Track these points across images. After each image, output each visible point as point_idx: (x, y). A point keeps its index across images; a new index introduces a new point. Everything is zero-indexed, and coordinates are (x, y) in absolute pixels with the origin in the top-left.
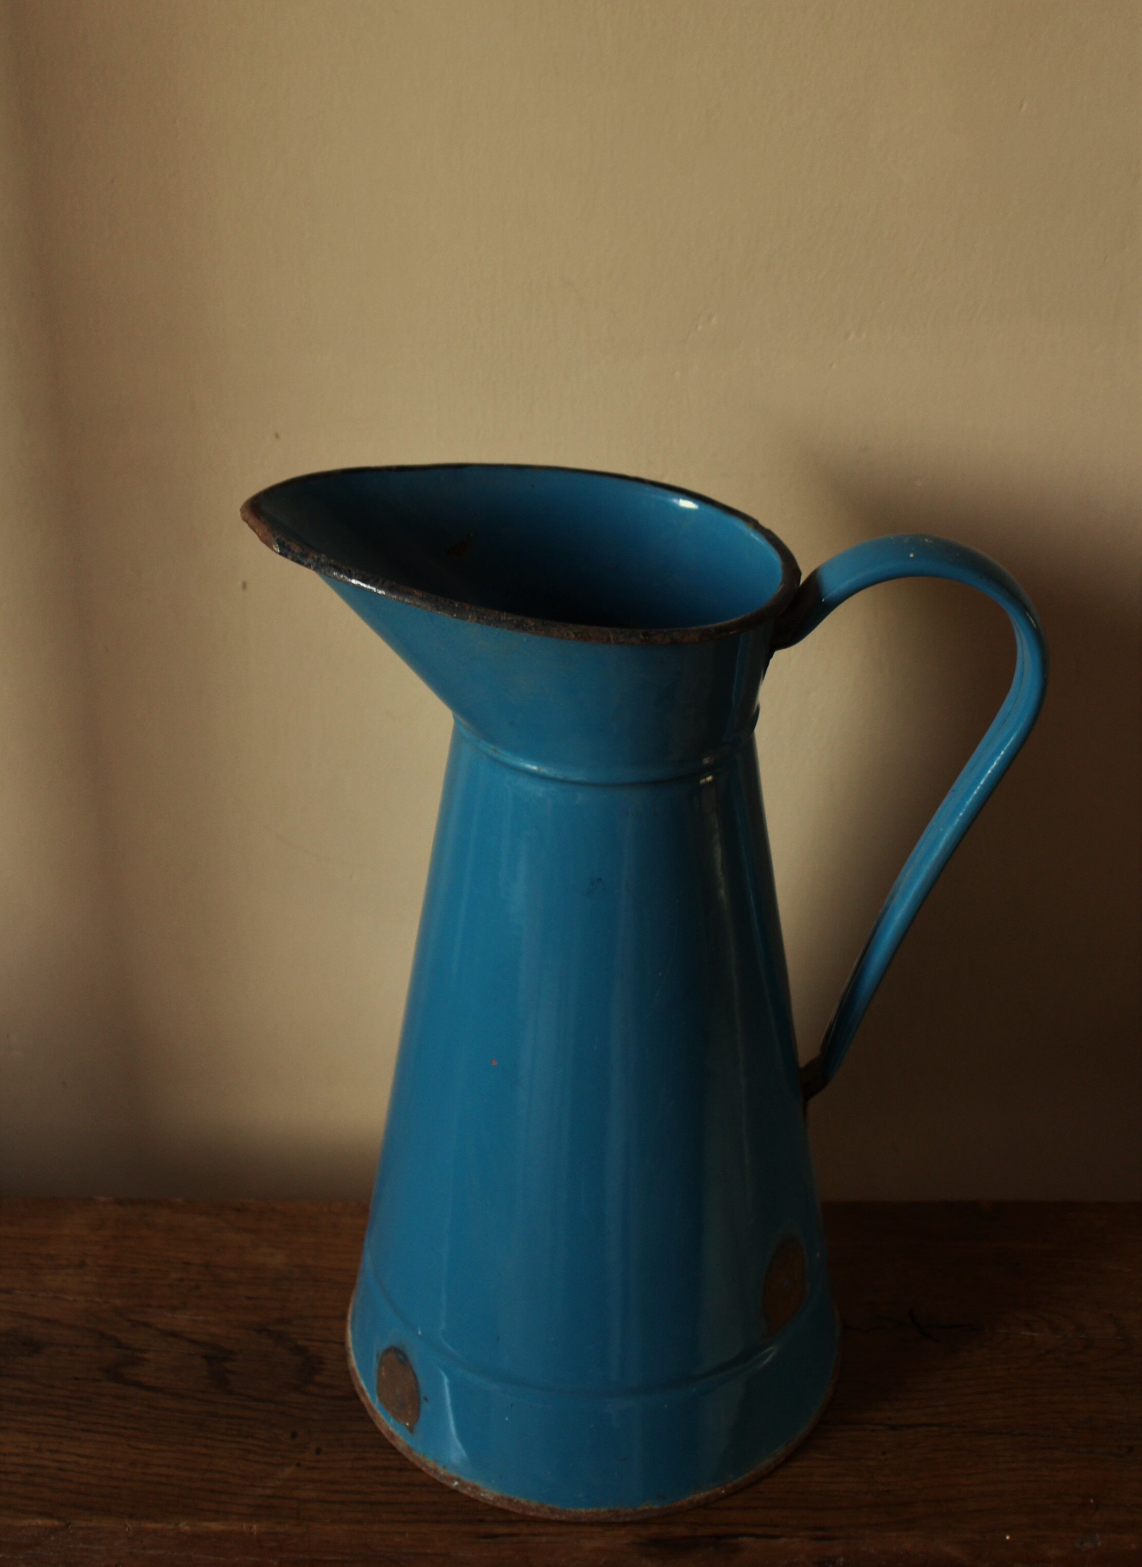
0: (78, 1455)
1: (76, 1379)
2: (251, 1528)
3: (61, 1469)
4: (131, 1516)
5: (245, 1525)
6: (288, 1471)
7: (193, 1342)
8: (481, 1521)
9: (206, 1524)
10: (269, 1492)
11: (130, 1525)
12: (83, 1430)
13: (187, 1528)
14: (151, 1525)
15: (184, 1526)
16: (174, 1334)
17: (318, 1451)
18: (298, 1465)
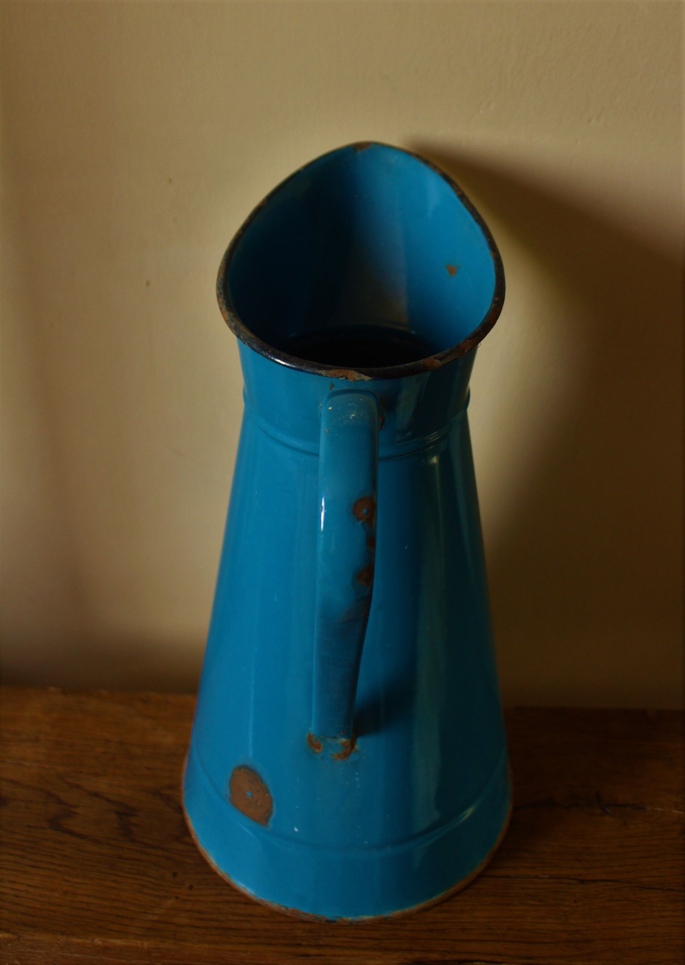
0: (29, 886)
1: (30, 826)
2: (143, 944)
3: (16, 896)
4: (62, 933)
5: (139, 942)
6: (169, 903)
7: (109, 801)
8: (299, 945)
9: (113, 941)
10: (156, 918)
11: (62, 939)
12: (33, 866)
13: (99, 942)
14: (74, 940)
15: (98, 941)
16: (97, 795)
17: (191, 888)
18: (177, 898)
